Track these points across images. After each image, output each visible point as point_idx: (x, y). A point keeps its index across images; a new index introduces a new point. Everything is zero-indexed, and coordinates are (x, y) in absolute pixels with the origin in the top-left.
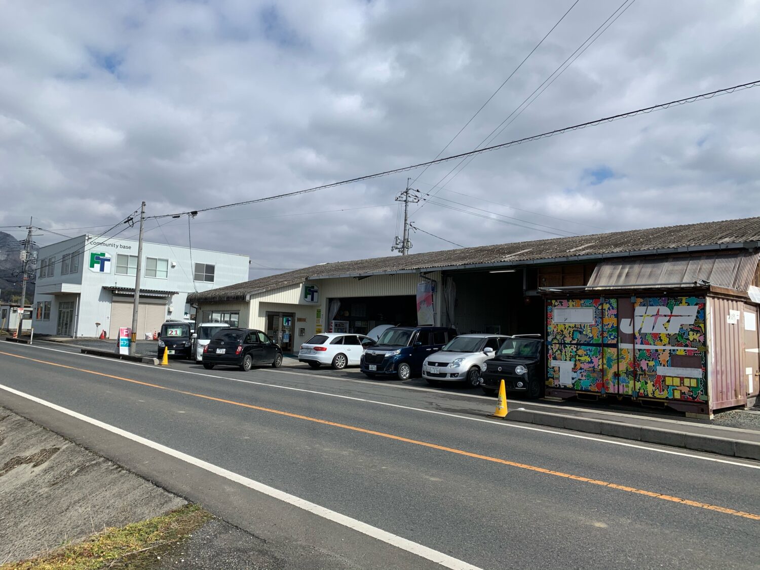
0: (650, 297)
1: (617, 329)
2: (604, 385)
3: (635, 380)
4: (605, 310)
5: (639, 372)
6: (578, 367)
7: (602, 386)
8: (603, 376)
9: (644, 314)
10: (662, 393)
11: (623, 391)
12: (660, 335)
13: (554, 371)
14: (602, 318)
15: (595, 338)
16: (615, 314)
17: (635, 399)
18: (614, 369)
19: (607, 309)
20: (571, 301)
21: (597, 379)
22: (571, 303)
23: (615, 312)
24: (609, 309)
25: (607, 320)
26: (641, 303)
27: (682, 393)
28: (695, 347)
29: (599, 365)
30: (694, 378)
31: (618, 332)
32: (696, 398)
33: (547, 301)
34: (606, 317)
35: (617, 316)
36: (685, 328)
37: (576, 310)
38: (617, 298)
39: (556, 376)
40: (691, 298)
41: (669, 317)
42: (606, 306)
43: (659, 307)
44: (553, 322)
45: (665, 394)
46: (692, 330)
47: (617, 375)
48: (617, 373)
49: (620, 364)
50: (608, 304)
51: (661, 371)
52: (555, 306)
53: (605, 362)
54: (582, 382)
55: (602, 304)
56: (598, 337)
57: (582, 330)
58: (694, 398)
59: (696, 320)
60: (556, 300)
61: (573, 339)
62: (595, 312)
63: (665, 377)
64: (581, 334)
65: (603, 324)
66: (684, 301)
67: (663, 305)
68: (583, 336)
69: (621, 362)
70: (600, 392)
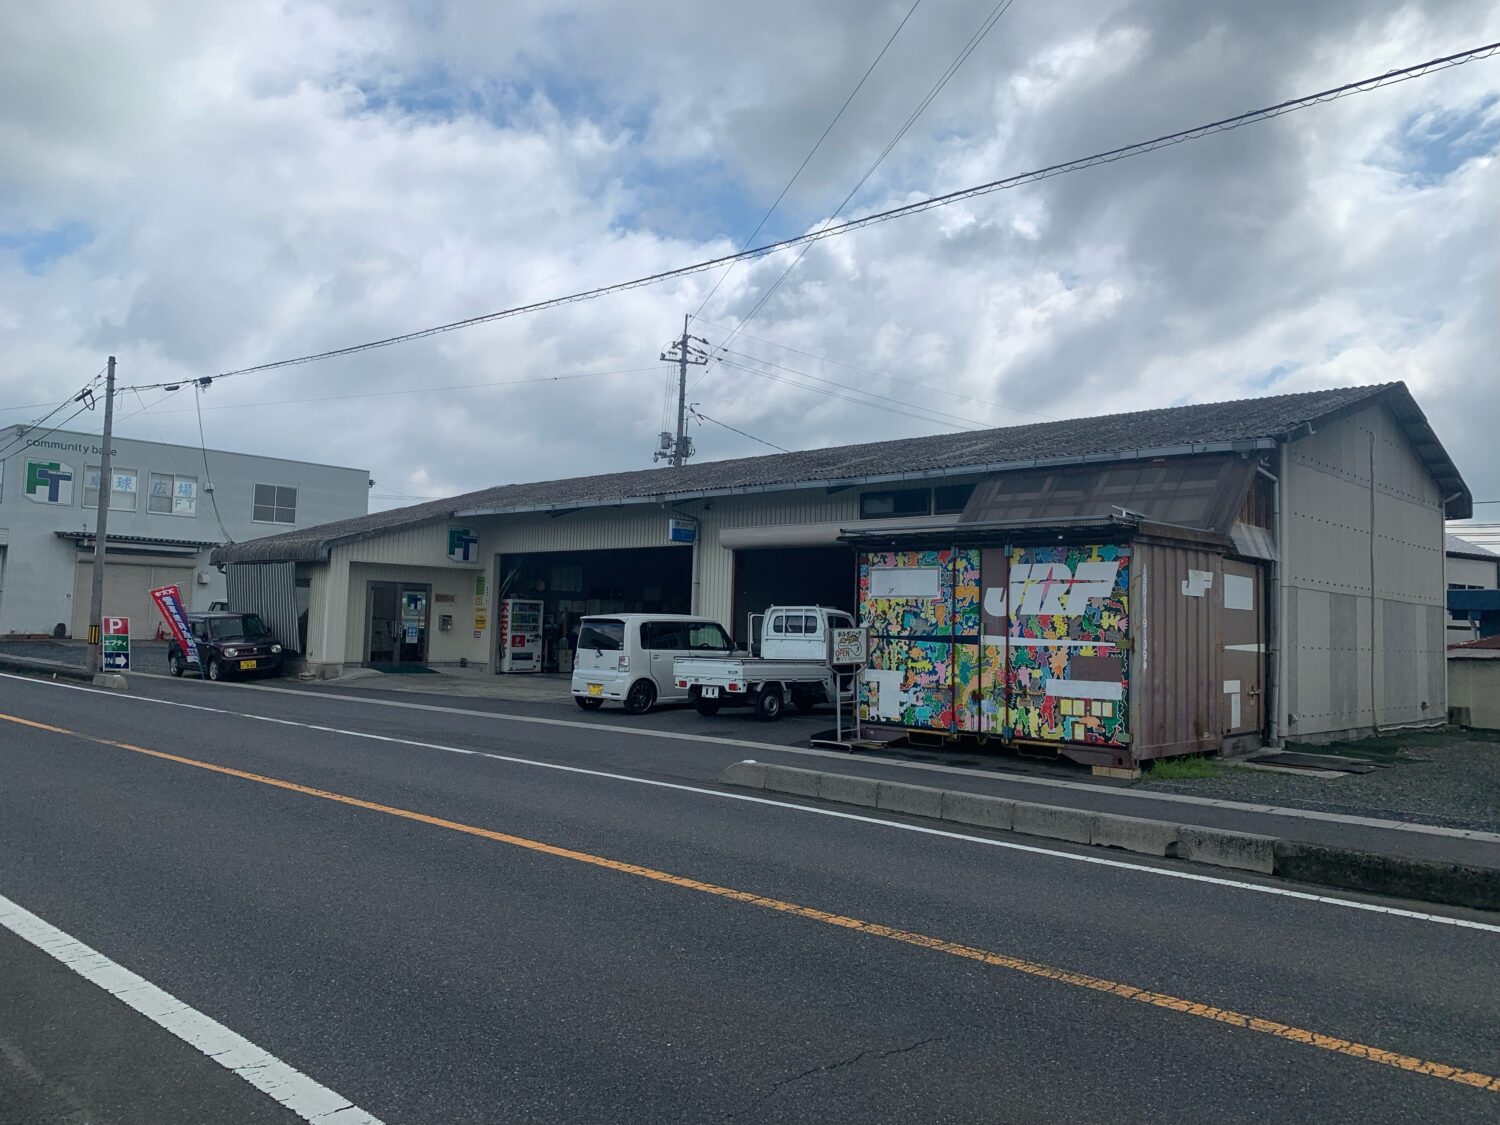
0: (1038, 545)
1: (979, 608)
2: (954, 717)
3: (1007, 707)
4: (959, 571)
5: (1016, 690)
6: (911, 682)
7: (950, 717)
8: (953, 697)
9: (1025, 579)
10: (1054, 730)
11: (988, 727)
12: (1054, 619)
13: (870, 691)
14: (954, 587)
15: (941, 625)
16: (975, 580)
17: (1007, 742)
18: (973, 686)
19: (962, 570)
20: (900, 554)
21: (943, 705)
22: (901, 559)
23: (975, 575)
24: (966, 569)
25: (960, 593)
26: (1021, 557)
27: (1089, 730)
28: (1112, 642)
29: (947, 678)
30: (1110, 701)
31: (980, 614)
32: (1110, 739)
33: (859, 556)
34: (961, 584)
35: (979, 583)
36: (1095, 606)
37: (910, 571)
38: (979, 548)
39: (873, 700)
40: (1108, 546)
41: (1069, 585)
42: (961, 564)
43: (1053, 565)
44: (870, 595)
45: (1058, 733)
46: (1108, 609)
47: (977, 697)
48: (977, 692)
49: (982, 674)
50: (964, 560)
51: (1054, 687)
52: (874, 564)
53: (957, 672)
54: (917, 709)
55: (954, 560)
56: (946, 624)
57: (918, 611)
58: (1107, 739)
59: (1114, 589)
60: (876, 552)
61: (903, 629)
62: (942, 575)
63: (1058, 699)
64: (916, 617)
65: (954, 598)
66: (1095, 553)
67: (1060, 561)
68: (920, 622)
69: (985, 672)
70: (949, 730)
